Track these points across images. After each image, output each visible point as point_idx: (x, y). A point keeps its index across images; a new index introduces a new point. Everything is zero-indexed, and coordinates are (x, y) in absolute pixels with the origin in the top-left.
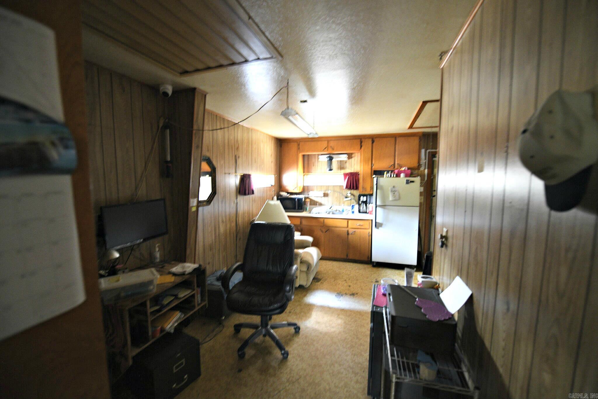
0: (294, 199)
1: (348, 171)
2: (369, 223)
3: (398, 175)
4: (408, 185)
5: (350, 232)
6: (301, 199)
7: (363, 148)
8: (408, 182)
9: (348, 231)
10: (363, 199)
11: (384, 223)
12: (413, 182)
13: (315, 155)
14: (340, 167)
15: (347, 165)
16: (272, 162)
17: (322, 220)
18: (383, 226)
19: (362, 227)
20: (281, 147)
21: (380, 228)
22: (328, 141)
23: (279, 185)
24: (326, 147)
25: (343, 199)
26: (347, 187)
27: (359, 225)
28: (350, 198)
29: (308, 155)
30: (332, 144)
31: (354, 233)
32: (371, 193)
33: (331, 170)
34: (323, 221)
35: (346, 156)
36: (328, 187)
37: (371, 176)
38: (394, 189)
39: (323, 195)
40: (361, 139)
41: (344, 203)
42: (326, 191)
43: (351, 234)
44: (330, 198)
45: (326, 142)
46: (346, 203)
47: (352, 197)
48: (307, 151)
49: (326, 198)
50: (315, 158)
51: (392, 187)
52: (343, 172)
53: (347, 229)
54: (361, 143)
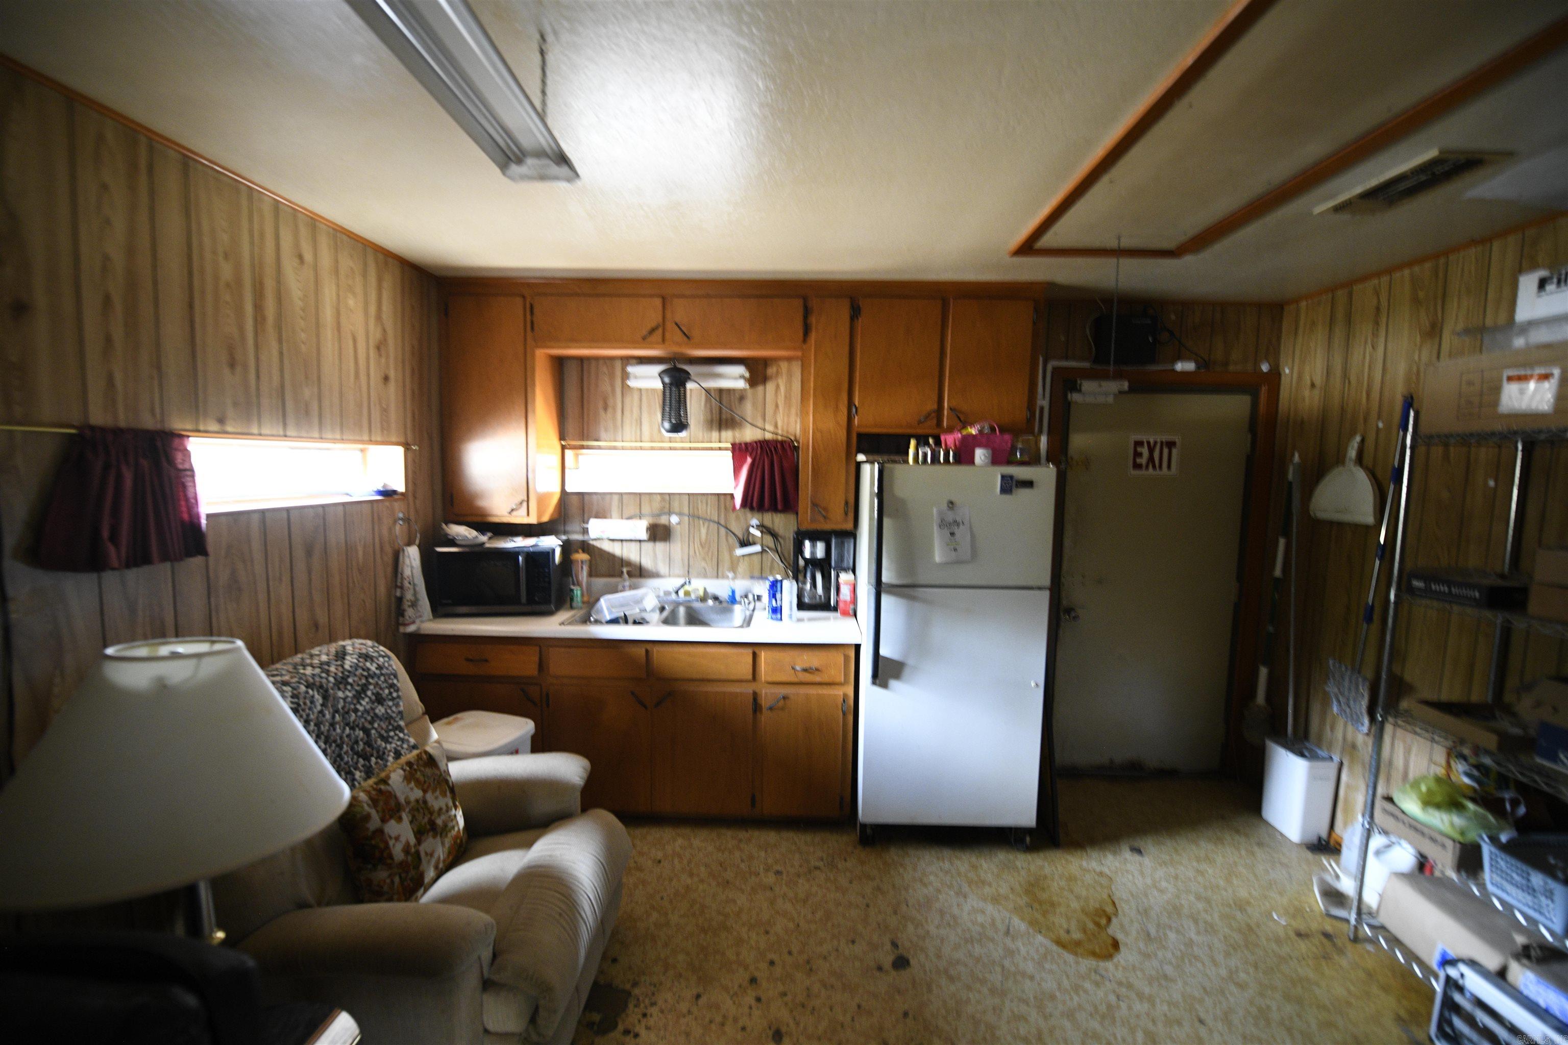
0: (512, 555)
1: (749, 434)
2: (846, 658)
3: (964, 456)
4: (1006, 497)
5: (764, 703)
6: (547, 555)
7: (813, 336)
8: (1009, 485)
9: (755, 696)
10: (813, 550)
11: (910, 662)
12: (1029, 484)
13: (612, 359)
14: (716, 416)
15: (748, 409)
16: (386, 379)
17: (641, 651)
18: (906, 672)
19: (817, 679)
20: (446, 314)
21: (893, 683)
22: (664, 299)
23: (438, 487)
24: (653, 324)
25: (731, 550)
26: (744, 504)
27: (805, 670)
28: (757, 548)
29: (581, 360)
30: (681, 311)
31: (781, 703)
32: (849, 526)
33: (679, 426)
34: (644, 659)
35: (740, 370)
36: (668, 499)
37: (850, 455)
38: (950, 516)
39: (644, 536)
40: (805, 299)
41: (733, 569)
42: (659, 515)
43: (771, 709)
44: (677, 548)
45: (658, 302)
46: (742, 567)
47: (769, 540)
48: (574, 341)
49: (660, 546)
50: (612, 376)
51: (944, 506)
52: (729, 436)
53: (748, 689)
54: (807, 312)
